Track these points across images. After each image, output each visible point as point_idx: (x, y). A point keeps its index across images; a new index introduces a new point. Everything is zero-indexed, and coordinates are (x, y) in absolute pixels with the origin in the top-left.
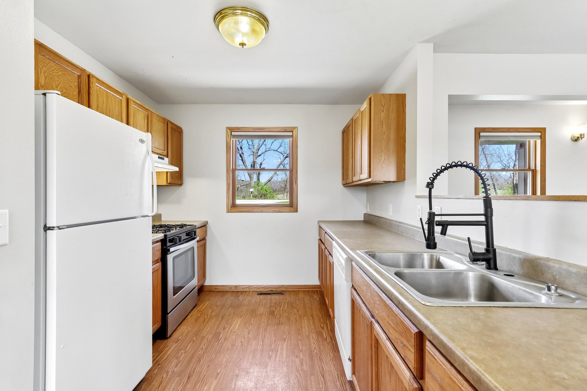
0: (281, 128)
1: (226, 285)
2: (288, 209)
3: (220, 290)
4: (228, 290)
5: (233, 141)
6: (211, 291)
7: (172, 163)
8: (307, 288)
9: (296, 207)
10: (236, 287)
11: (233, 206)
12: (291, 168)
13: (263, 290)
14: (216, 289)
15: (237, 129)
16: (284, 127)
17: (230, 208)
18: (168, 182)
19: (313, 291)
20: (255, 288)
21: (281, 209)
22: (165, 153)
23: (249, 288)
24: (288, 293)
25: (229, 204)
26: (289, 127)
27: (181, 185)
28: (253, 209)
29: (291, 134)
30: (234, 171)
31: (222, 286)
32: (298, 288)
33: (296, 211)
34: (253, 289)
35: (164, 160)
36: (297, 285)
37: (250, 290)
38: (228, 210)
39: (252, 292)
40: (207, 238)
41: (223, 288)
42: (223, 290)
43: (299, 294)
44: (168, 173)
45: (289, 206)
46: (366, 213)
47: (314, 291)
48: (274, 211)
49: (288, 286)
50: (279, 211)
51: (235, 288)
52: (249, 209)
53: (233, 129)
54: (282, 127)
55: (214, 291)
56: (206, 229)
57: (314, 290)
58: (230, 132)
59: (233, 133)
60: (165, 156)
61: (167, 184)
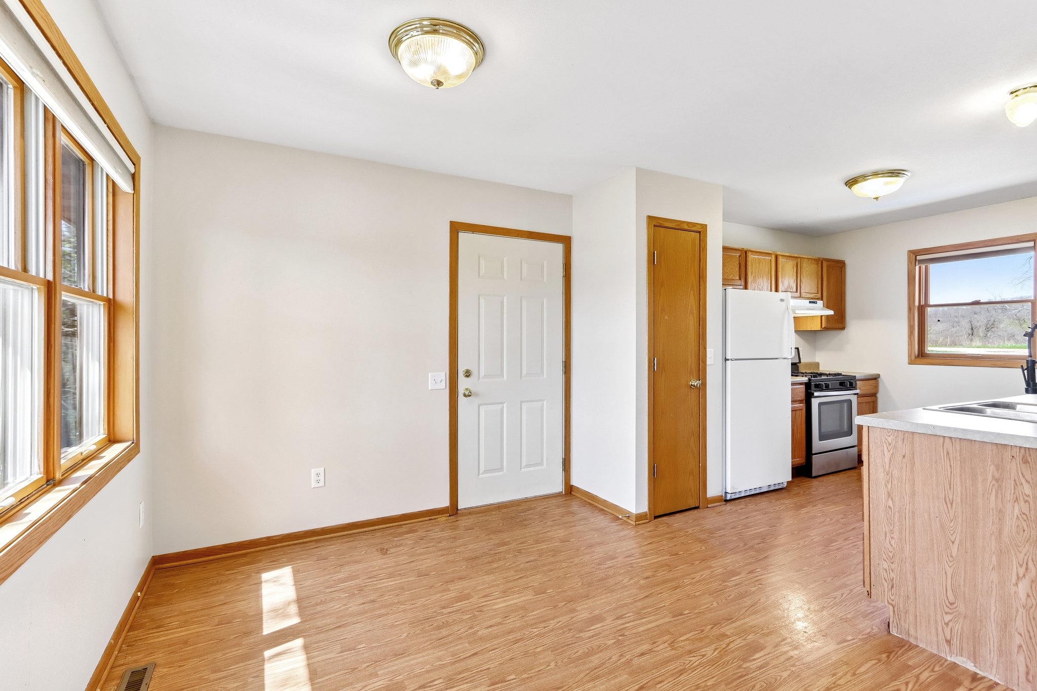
5: (919, 267)
7: (828, 307)
11: (920, 356)
15: (924, 251)
17: (913, 357)
18: (824, 327)
22: (819, 295)
25: (911, 353)
27: (843, 328)
28: (952, 361)
30: (922, 308)
35: (816, 303)
38: (911, 361)
40: (879, 395)
44: (823, 317)
48: (994, 365)
50: (1002, 365)
52: (946, 361)
53: (918, 252)
56: (877, 384)
58: (914, 256)
59: (919, 258)
60: (818, 299)
61: (821, 329)
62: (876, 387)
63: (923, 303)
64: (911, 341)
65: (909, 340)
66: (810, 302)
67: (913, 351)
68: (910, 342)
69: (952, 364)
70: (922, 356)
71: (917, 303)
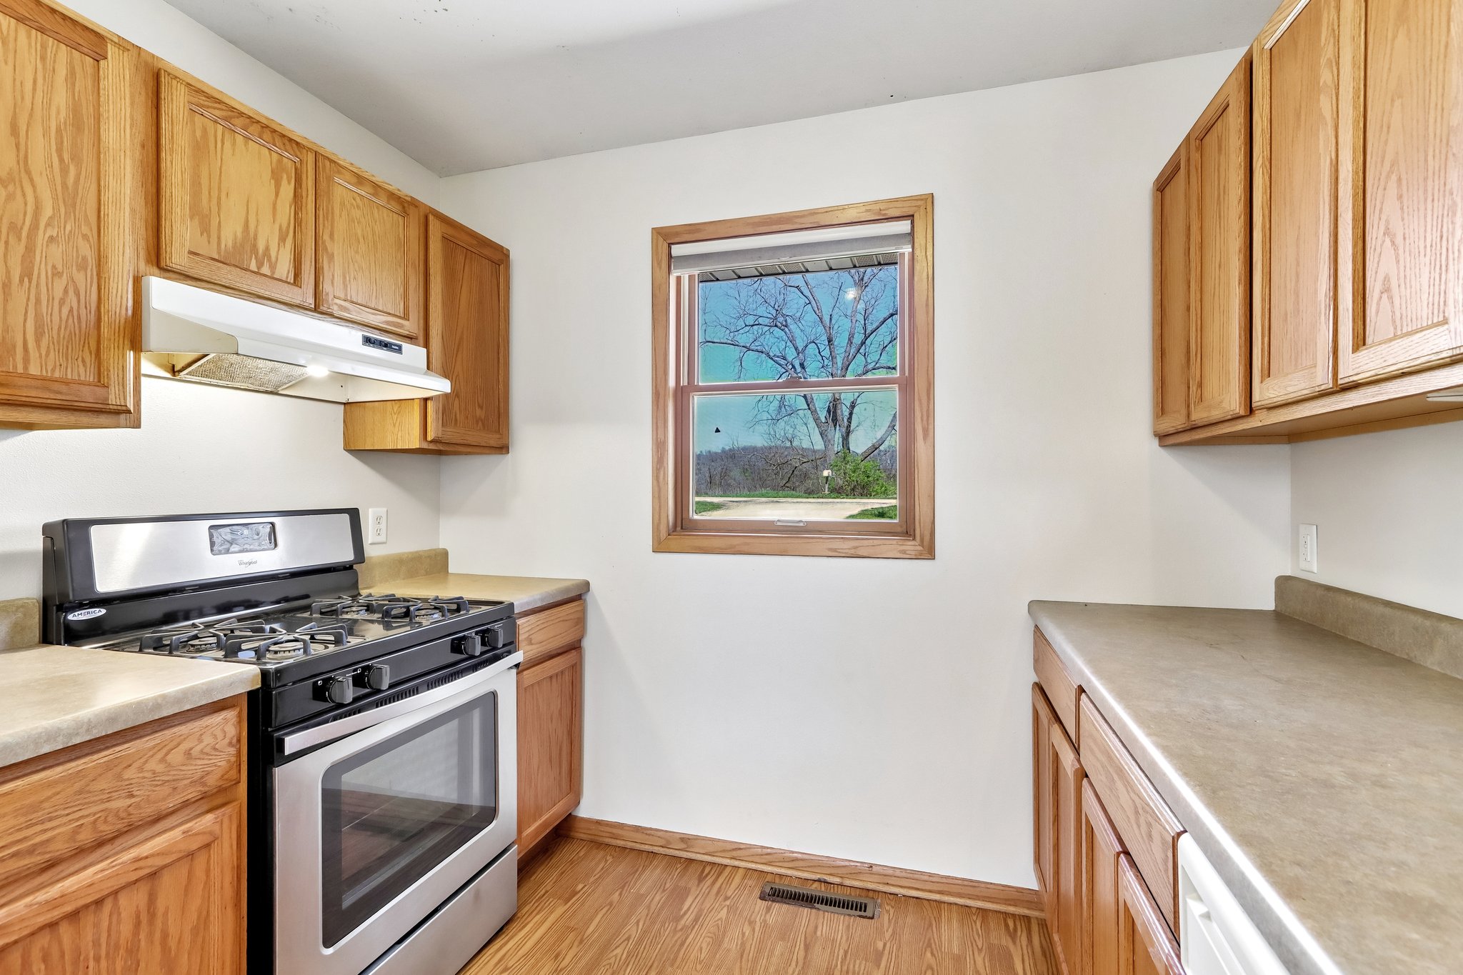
0: (863, 209)
1: (651, 829)
2: (893, 544)
3: (630, 845)
4: (656, 849)
5: (679, 279)
6: (598, 845)
8: (977, 898)
9: (927, 538)
10: (686, 840)
11: (679, 529)
12: (907, 374)
13: (789, 872)
14: (616, 837)
15: (690, 232)
16: (876, 202)
17: (664, 534)
18: (429, 439)
19: (1006, 914)
20: (757, 859)
21: (866, 543)
22: (411, 326)
23: (735, 854)
24: (892, 911)
25: (660, 519)
26: (896, 200)
27: (502, 449)
28: (747, 540)
29: (904, 226)
30: (682, 395)
31: (638, 829)
32: (935, 887)
33: (929, 552)
34: (750, 859)
35: (400, 351)
36: (931, 875)
37: (736, 863)
38: (660, 543)
39: (744, 877)
40: (588, 644)
41: (639, 837)
42: (638, 846)
43: (938, 920)
44: (430, 404)
45: (899, 530)
46: (1289, 573)
47: (1014, 915)
48: (835, 550)
49: (890, 872)
50: (852, 551)
51: (682, 846)
52: (734, 541)
53: (677, 234)
54: (865, 204)
55: (608, 845)
56: (583, 612)
57: (1011, 909)
58: (666, 245)
59: (677, 250)
60: (410, 338)
61: (425, 446)
62: (580, 622)
63: (684, 382)
64: (659, 486)
65: (655, 482)
66: (368, 341)
67: (663, 516)
68: (656, 488)
69: (745, 548)
70: (682, 528)
71: (672, 383)
